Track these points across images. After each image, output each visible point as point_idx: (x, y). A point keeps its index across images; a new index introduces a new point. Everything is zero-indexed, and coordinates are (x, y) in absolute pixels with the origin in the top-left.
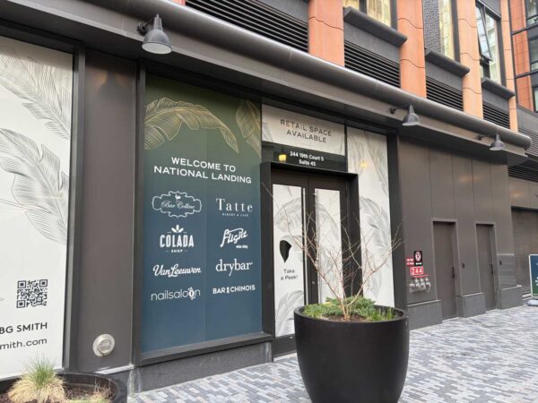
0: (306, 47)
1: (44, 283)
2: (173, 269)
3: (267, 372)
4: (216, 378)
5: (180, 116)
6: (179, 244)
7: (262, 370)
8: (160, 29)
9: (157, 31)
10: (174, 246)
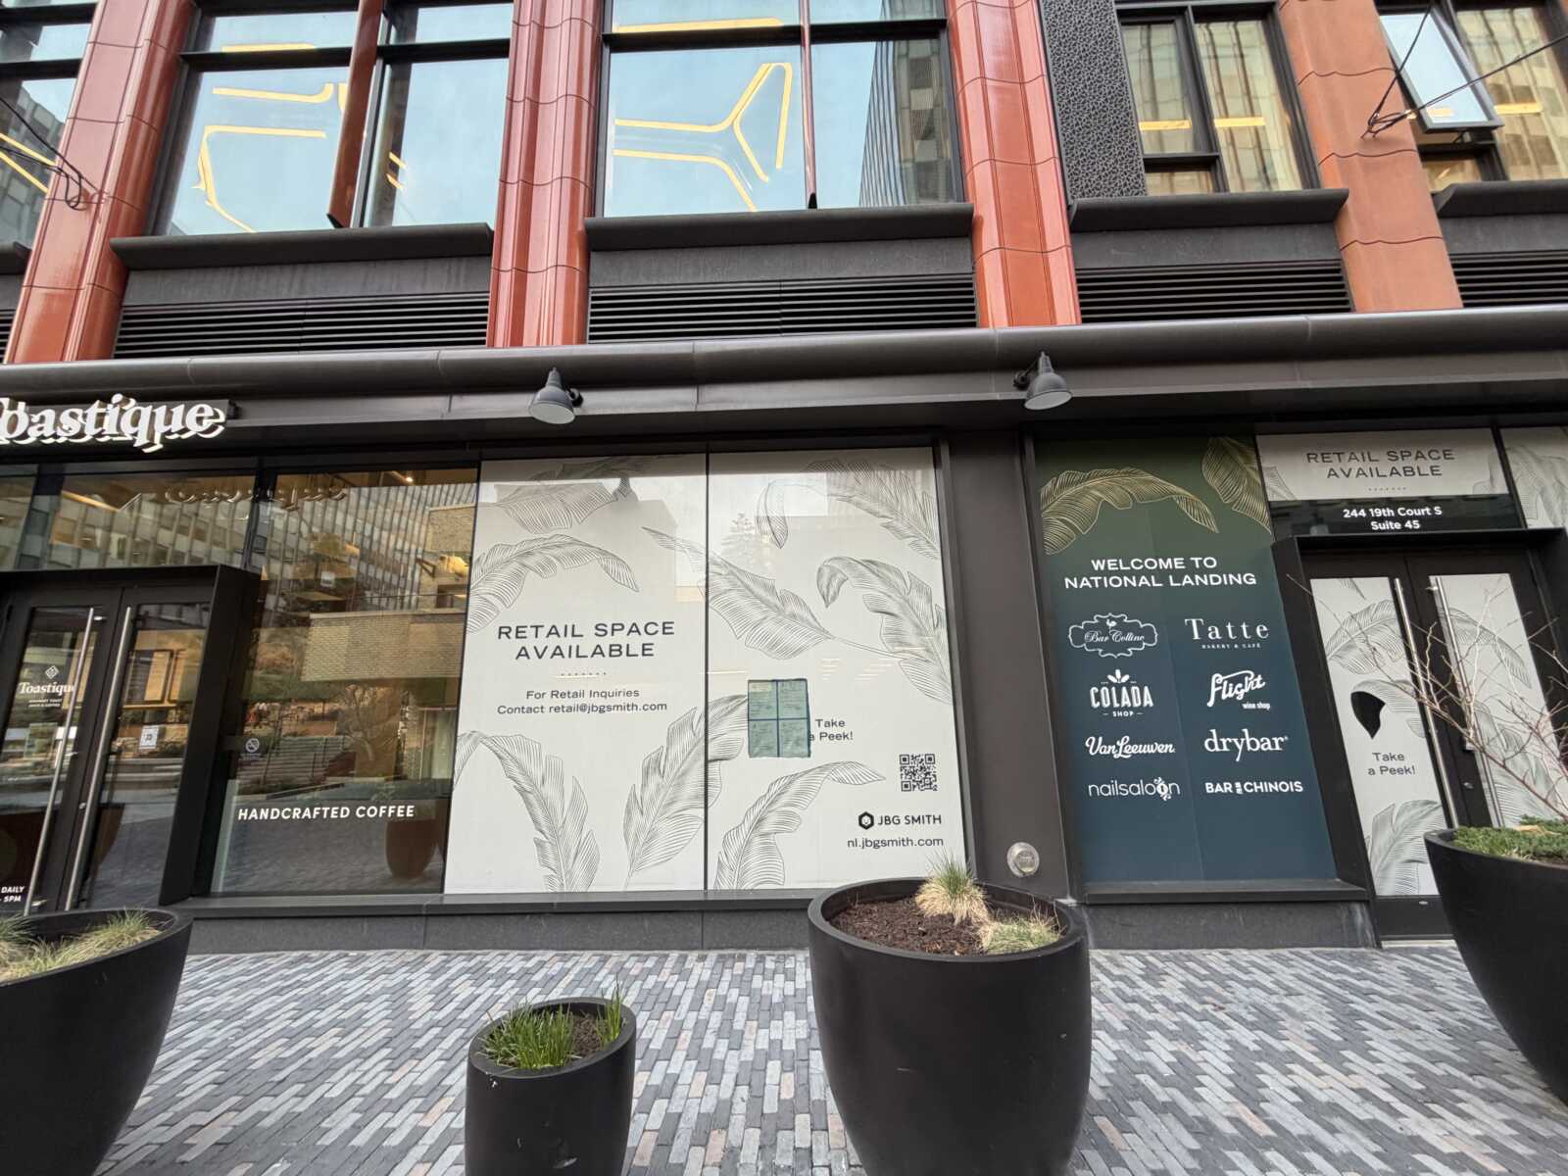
0: (1345, 302)
1: (931, 758)
2: (1121, 744)
3: (1368, 967)
4: (1242, 955)
5: (1097, 493)
6: (1126, 702)
7: (1353, 960)
8: (1048, 371)
9: (1045, 375)
10: (1116, 705)
